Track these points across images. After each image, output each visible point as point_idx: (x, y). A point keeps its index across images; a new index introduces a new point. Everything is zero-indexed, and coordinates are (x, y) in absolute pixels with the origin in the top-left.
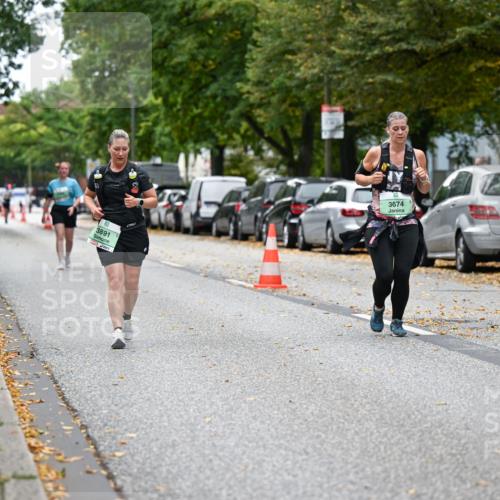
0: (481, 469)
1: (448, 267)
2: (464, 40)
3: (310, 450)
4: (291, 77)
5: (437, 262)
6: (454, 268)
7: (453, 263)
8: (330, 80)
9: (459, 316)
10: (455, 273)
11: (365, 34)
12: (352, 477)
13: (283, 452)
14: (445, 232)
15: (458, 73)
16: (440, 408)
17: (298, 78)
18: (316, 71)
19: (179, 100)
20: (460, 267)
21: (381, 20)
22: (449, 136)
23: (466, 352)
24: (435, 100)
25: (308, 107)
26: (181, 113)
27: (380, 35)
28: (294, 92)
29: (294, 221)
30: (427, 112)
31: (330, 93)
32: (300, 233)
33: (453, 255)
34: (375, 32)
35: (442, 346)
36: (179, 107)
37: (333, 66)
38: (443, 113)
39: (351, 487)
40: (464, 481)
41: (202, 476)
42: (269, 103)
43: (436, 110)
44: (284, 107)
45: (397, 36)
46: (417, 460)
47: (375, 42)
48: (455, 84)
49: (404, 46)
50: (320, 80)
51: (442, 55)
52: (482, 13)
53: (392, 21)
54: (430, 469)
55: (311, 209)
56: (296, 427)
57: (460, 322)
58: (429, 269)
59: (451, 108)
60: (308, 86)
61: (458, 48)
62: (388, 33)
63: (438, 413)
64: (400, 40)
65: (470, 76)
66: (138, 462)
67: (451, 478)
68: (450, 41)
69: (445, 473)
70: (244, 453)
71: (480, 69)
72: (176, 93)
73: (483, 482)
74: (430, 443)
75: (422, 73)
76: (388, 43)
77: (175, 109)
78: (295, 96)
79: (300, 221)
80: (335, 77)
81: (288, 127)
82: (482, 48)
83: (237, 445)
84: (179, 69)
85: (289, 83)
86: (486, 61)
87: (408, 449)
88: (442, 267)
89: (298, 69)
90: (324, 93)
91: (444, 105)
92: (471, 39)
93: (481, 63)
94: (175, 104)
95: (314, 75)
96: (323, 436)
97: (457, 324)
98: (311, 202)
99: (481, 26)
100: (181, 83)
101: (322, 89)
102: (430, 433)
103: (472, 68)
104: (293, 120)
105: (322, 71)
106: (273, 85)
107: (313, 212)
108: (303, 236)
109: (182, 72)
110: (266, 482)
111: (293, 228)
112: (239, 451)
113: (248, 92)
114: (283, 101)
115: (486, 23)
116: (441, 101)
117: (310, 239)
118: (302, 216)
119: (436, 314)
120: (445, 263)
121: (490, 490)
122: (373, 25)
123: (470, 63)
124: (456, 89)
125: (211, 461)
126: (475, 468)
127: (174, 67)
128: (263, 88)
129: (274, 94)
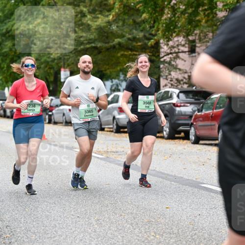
0: (122, 209)
1: (110, 131)
2: (117, 44)
3: (56, 202)
4: (49, 57)
5: (106, 129)
6: (112, 131)
7: (112, 130)
8: (64, 59)
9: (114, 150)
10: (113, 133)
11: (78, 40)
12: (72, 213)
13: (46, 203)
14: (108, 118)
15: (114, 56)
16: (107, 186)
17: (52, 58)
18: (59, 55)
19: (5, 66)
20: (114, 131)
21: (84, 35)
22: (111, 81)
23: (116, 164)
24: (105, 67)
25: (56, 70)
26: (6, 71)
27: (84, 40)
28: (50, 63)
29: (50, 113)
30: (102, 71)
31: (64, 64)
32: (53, 118)
33: (112, 126)
34: (82, 39)
35: (108, 161)
36: (5, 69)
37: (66, 53)
38: (108, 72)
39: (72, 217)
40: (116, 214)
41: (14, 213)
42: (40, 67)
43: (106, 70)
44: (46, 69)
45: (90, 41)
46: (98, 206)
47: (82, 43)
48: (112, 60)
49: (93, 45)
50: (60, 58)
51: (108, 49)
52: (124, 33)
53: (89, 36)
54: (103, 209)
55: (57, 109)
56: (51, 194)
57: (114, 152)
58: (103, 132)
59: (111, 70)
60: (56, 61)
61: (114, 47)
62: (86, 40)
63: (106, 188)
64: (91, 43)
65: (118, 58)
67: (111, 213)
68: (112, 44)
69: (109, 211)
70: (30, 204)
71: (122, 55)
72: (4, 63)
73: (123, 214)
74: (103, 199)
75: (100, 56)
76: (87, 44)
77: (4, 70)
78: (51, 65)
79: (53, 114)
80: (66, 57)
81: (48, 77)
82: (123, 47)
84: (5, 54)
85: (48, 60)
86: (124, 51)
87: (94, 202)
88: (108, 131)
89: (52, 54)
90: (62, 63)
91: (108, 69)
92: (119, 44)
93: (122, 53)
94: (3, 68)
95: (58, 57)
96: (62, 197)
98: (57, 106)
99: (123, 39)
100: (6, 60)
101: (61, 62)
102: (103, 195)
103: (119, 55)
104: (50, 74)
105: (61, 55)
106: (42, 60)
107: (58, 110)
108: (54, 119)
109: (6, 56)
110: (39, 215)
111: (50, 116)
112: (28, 203)
114: (46, 67)
115: (125, 38)
116: (107, 67)
117: (56, 120)
118: (54, 111)
119: (105, 149)
120: (109, 130)
121: (126, 217)
122: (81, 37)
123: (118, 53)
124: (113, 62)
126: (120, 209)
127: (3, 53)
128: (39, 62)
129: (42, 64)
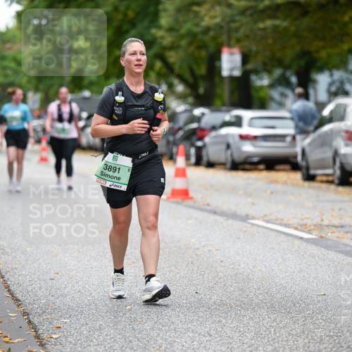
1: (327, 182)
3: (212, 332)
4: (197, 25)
5: (319, 178)
6: (331, 182)
7: (330, 178)
8: (230, 28)
9: (336, 222)
10: (333, 187)
13: (191, 335)
14: (324, 153)
15: (336, 21)
16: (320, 298)
17: (203, 27)
18: (218, 20)
20: (336, 181)
22: (328, 73)
23: (341, 252)
24: (316, 43)
25: (212, 49)
28: (200, 37)
29: (199, 144)
30: (309, 53)
31: (229, 38)
32: (204, 153)
33: (330, 171)
35: (321, 246)
37: (232, 16)
38: (323, 54)
42: (179, 46)
43: (318, 51)
44: (192, 49)
46: (301, 341)
48: (332, 29)
50: (222, 27)
51: (322, 7)
55: (213, 134)
56: (201, 314)
57: (336, 227)
59: (330, 51)
60: (211, 33)
63: (319, 302)
65: (345, 25)
66: (71, 342)
70: (159, 335)
75: (306, 22)
78: (200, 41)
79: (205, 145)
80: (233, 25)
81: (195, 67)
83: (152, 329)
85: (196, 30)
87: (294, 332)
88: (322, 182)
89: (202, 19)
90: (224, 38)
91: (324, 48)
95: (216, 24)
96: (224, 321)
97: (334, 229)
98: (214, 128)
101: (222, 35)
102: (312, 318)
103: (346, 18)
104: (199, 61)
105: (223, 20)
106: (183, 31)
107: (215, 137)
108: (207, 155)
111: (199, 150)
112: (154, 333)
113: (162, 37)
114: (190, 44)
116: (321, 44)
117: (213, 158)
118: (207, 140)
119: (317, 220)
120: (324, 178)
123: (344, 13)
124: (333, 34)
125: (131, 341)
128: (174, 34)
129: (183, 38)
